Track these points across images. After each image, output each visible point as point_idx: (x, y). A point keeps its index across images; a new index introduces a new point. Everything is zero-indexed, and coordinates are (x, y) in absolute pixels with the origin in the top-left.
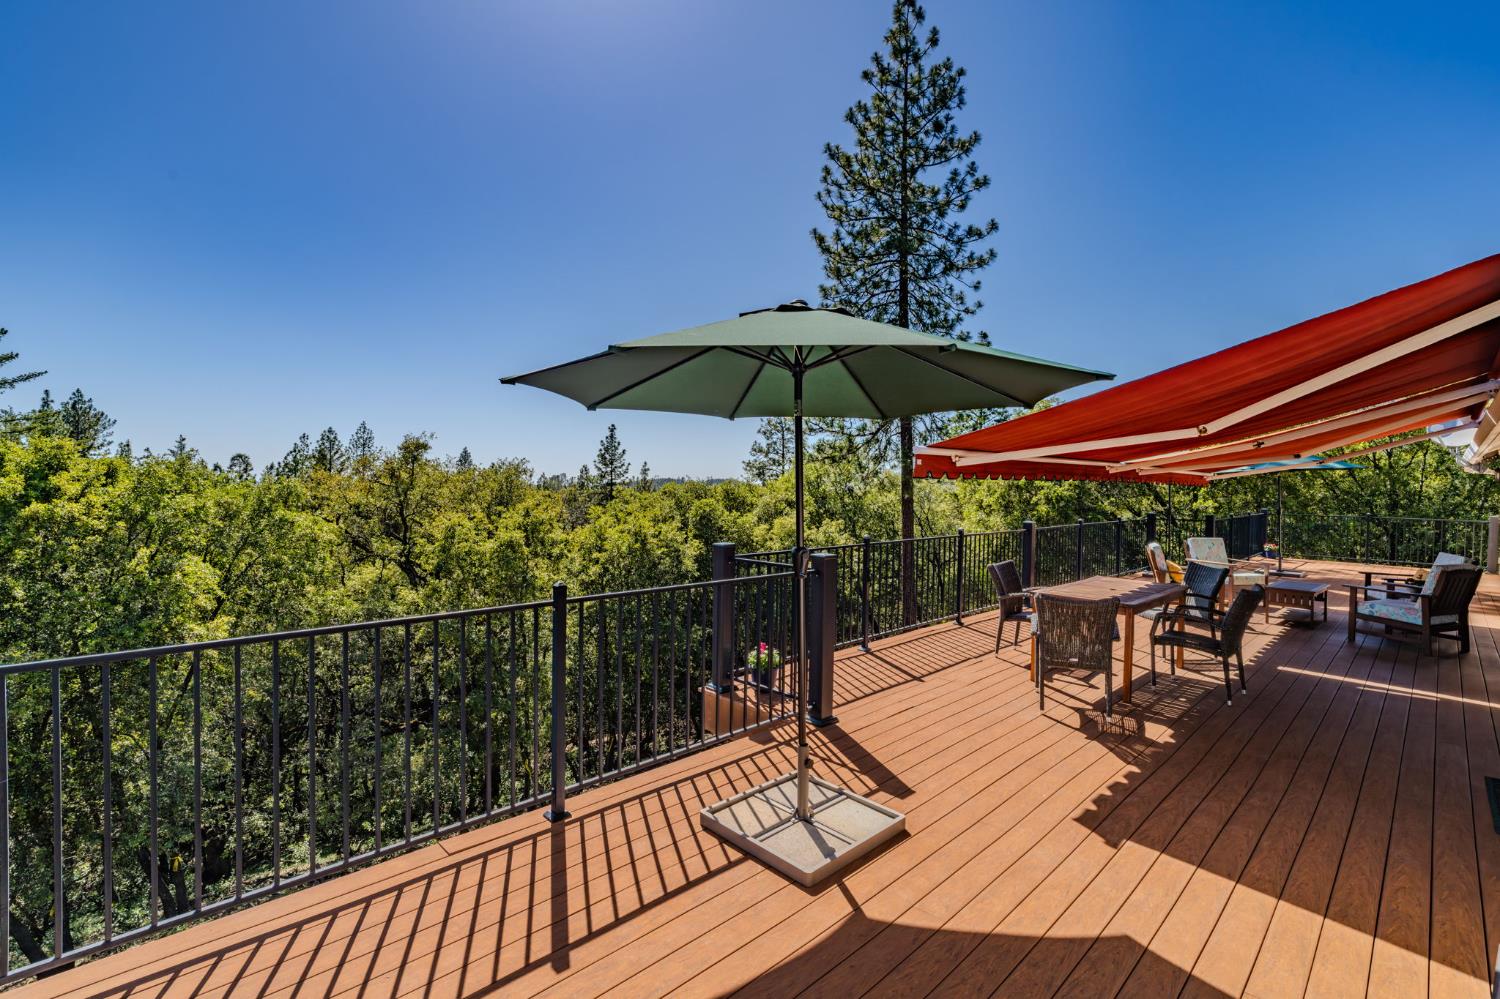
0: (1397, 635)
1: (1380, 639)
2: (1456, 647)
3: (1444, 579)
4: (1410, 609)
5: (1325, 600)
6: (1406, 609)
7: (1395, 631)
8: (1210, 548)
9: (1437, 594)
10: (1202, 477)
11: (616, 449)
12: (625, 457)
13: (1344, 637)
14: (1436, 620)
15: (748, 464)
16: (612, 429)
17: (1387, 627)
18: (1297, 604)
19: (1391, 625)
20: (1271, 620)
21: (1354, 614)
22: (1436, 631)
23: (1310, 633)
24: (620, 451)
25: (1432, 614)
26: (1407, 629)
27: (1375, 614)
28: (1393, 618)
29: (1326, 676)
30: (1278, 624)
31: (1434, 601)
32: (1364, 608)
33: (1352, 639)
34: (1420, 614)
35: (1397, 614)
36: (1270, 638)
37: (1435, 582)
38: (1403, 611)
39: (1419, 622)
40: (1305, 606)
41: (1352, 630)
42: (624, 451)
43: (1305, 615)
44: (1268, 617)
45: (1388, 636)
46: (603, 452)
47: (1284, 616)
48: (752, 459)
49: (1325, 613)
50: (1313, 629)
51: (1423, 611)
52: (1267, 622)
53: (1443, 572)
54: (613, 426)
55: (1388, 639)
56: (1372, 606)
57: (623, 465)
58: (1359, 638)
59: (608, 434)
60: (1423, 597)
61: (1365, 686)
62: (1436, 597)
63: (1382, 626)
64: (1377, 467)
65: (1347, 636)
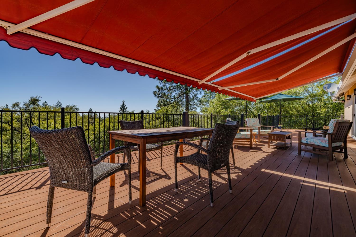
0: (317, 152)
1: (310, 153)
2: (342, 156)
3: (337, 126)
4: (323, 140)
5: (291, 138)
6: (321, 140)
7: (316, 150)
8: (254, 122)
9: (335, 133)
10: (253, 98)
11: (125, 107)
12: (127, 109)
13: (297, 153)
14: (334, 145)
15: (156, 110)
16: (124, 102)
17: (313, 148)
18: (280, 140)
19: (315, 148)
20: (271, 147)
21: (300, 143)
22: (334, 149)
23: (285, 151)
24: (126, 107)
25: (332, 142)
26: (322, 149)
27: (309, 143)
28: (316, 144)
29: (285, 175)
30: (273, 148)
31: (333, 136)
32: (304, 141)
33: (300, 153)
34: (328, 142)
35: (318, 143)
36: (267, 154)
37: (334, 127)
38: (320, 141)
39: (327, 145)
40: (282, 141)
41: (300, 150)
42: (127, 108)
43: (283, 144)
44: (269, 145)
45: (314, 152)
46: (121, 108)
47: (275, 145)
48: (156, 108)
49: (291, 144)
50: (285, 150)
51: (329, 141)
52: (269, 147)
53: (337, 122)
54: (124, 101)
55: (314, 153)
56: (307, 139)
57: (127, 111)
58: (303, 153)
59: (123, 103)
60: (328, 134)
61: (304, 181)
62: (334, 134)
63: (312, 148)
64: (309, 106)
65: (298, 152)
